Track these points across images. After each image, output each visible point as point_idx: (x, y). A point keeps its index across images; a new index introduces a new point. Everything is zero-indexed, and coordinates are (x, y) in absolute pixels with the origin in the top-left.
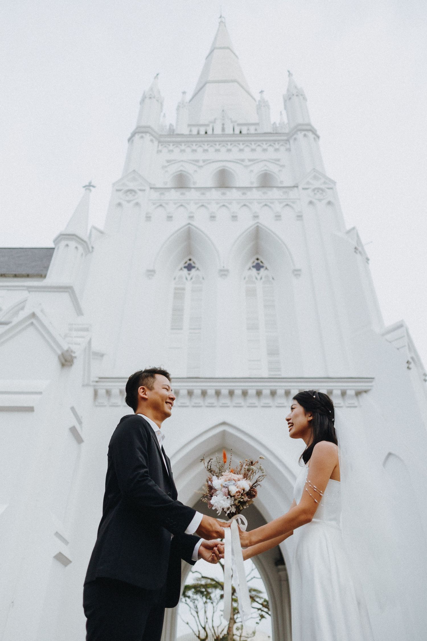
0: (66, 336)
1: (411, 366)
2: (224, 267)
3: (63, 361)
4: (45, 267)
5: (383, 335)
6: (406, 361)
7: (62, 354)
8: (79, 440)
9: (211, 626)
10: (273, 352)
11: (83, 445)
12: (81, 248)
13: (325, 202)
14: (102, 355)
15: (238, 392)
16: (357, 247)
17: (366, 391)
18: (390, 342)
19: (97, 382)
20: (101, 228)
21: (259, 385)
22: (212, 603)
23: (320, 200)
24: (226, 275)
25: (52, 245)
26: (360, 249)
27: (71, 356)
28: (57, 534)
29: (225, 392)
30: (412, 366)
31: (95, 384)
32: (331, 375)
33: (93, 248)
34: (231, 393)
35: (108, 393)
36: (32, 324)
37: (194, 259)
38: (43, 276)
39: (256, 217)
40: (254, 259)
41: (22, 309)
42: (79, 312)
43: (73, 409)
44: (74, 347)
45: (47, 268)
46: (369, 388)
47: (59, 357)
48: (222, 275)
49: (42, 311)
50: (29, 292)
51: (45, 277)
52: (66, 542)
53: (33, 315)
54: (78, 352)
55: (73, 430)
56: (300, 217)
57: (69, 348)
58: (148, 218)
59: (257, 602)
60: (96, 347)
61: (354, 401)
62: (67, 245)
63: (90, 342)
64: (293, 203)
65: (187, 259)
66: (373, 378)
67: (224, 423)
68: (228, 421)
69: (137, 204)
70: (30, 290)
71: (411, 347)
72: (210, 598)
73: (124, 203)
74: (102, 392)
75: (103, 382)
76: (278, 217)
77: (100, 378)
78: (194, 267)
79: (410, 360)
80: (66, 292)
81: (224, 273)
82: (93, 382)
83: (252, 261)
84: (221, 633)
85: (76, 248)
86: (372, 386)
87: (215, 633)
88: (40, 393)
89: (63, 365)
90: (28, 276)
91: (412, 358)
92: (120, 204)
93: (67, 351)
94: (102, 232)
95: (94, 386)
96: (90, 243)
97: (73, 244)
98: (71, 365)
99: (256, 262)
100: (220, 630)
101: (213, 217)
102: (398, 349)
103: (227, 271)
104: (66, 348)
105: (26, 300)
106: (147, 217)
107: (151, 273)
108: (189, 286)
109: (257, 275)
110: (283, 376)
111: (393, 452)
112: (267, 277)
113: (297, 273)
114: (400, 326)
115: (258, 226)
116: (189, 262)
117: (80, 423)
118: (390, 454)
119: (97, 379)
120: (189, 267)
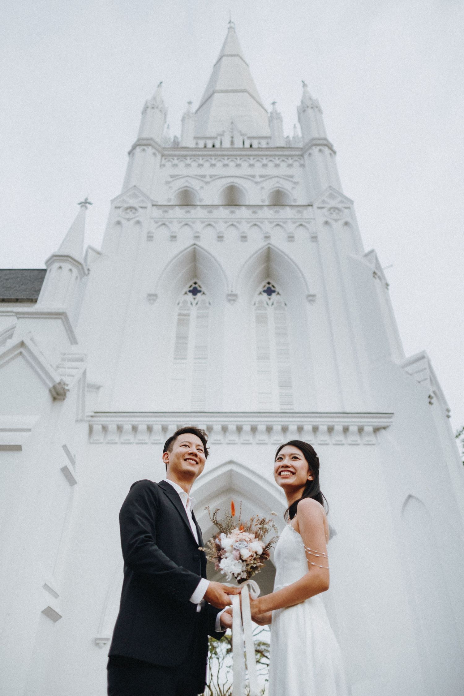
0: (58, 367)
1: (432, 401)
2: (232, 291)
3: (55, 395)
4: (36, 291)
5: (403, 367)
6: (428, 396)
7: (54, 387)
8: (72, 481)
9: (216, 684)
10: (285, 384)
11: (76, 486)
12: (75, 271)
13: (341, 222)
14: (98, 388)
15: (247, 428)
16: (376, 271)
17: (384, 428)
18: (411, 375)
19: (92, 417)
20: (98, 248)
21: (270, 420)
22: (218, 658)
23: (336, 220)
24: (234, 300)
25: (43, 267)
26: (379, 273)
27: (64, 389)
28: (46, 586)
29: (232, 427)
30: (434, 400)
31: (90, 419)
32: (347, 410)
33: (88, 270)
34: (239, 429)
35: (105, 428)
36: (21, 353)
37: (199, 283)
38: (34, 300)
39: (267, 237)
40: (265, 283)
41: (10, 337)
42: (73, 340)
43: (65, 447)
44: (66, 380)
45: (38, 291)
46: (388, 424)
47: (50, 391)
48: (229, 301)
49: (32, 339)
50: (18, 318)
51: (36, 301)
52: (56, 595)
53: (22, 344)
54: (71, 384)
55: (65, 471)
56: (314, 238)
57: (62, 380)
58: (150, 238)
59: (266, 657)
60: (91, 378)
61: (372, 439)
62: (60, 268)
63: (85, 373)
64: (308, 223)
65: (191, 283)
66: (392, 414)
67: (231, 462)
68: (235, 460)
69: (138, 222)
70: (18, 316)
71: (433, 380)
72: (216, 653)
73: (124, 222)
74: (97, 428)
75: (100, 416)
76: (291, 238)
77: (95, 413)
78: (200, 291)
79: (432, 395)
80: (60, 318)
81: (232, 298)
82: (87, 416)
83: (262, 285)
84: (227, 691)
85: (71, 270)
86: (392, 422)
87: (220, 691)
88: (30, 430)
89: (54, 399)
90: (17, 300)
91: (434, 392)
92: (119, 223)
93: (60, 383)
94: (99, 253)
95: (89, 421)
96: (86, 265)
97: (66, 266)
98: (64, 399)
99: (268, 286)
100: (226, 688)
101: (220, 238)
102: (419, 382)
103: (236, 295)
104: (57, 379)
105: (14, 328)
106: (148, 237)
107: (152, 297)
108: (194, 311)
109: (267, 300)
110: (296, 410)
111: (413, 494)
112: (279, 302)
113: (311, 298)
114: (422, 357)
115: (269, 248)
116: (194, 286)
117: (73, 462)
118: (410, 497)
119: (93, 414)
120: (195, 291)
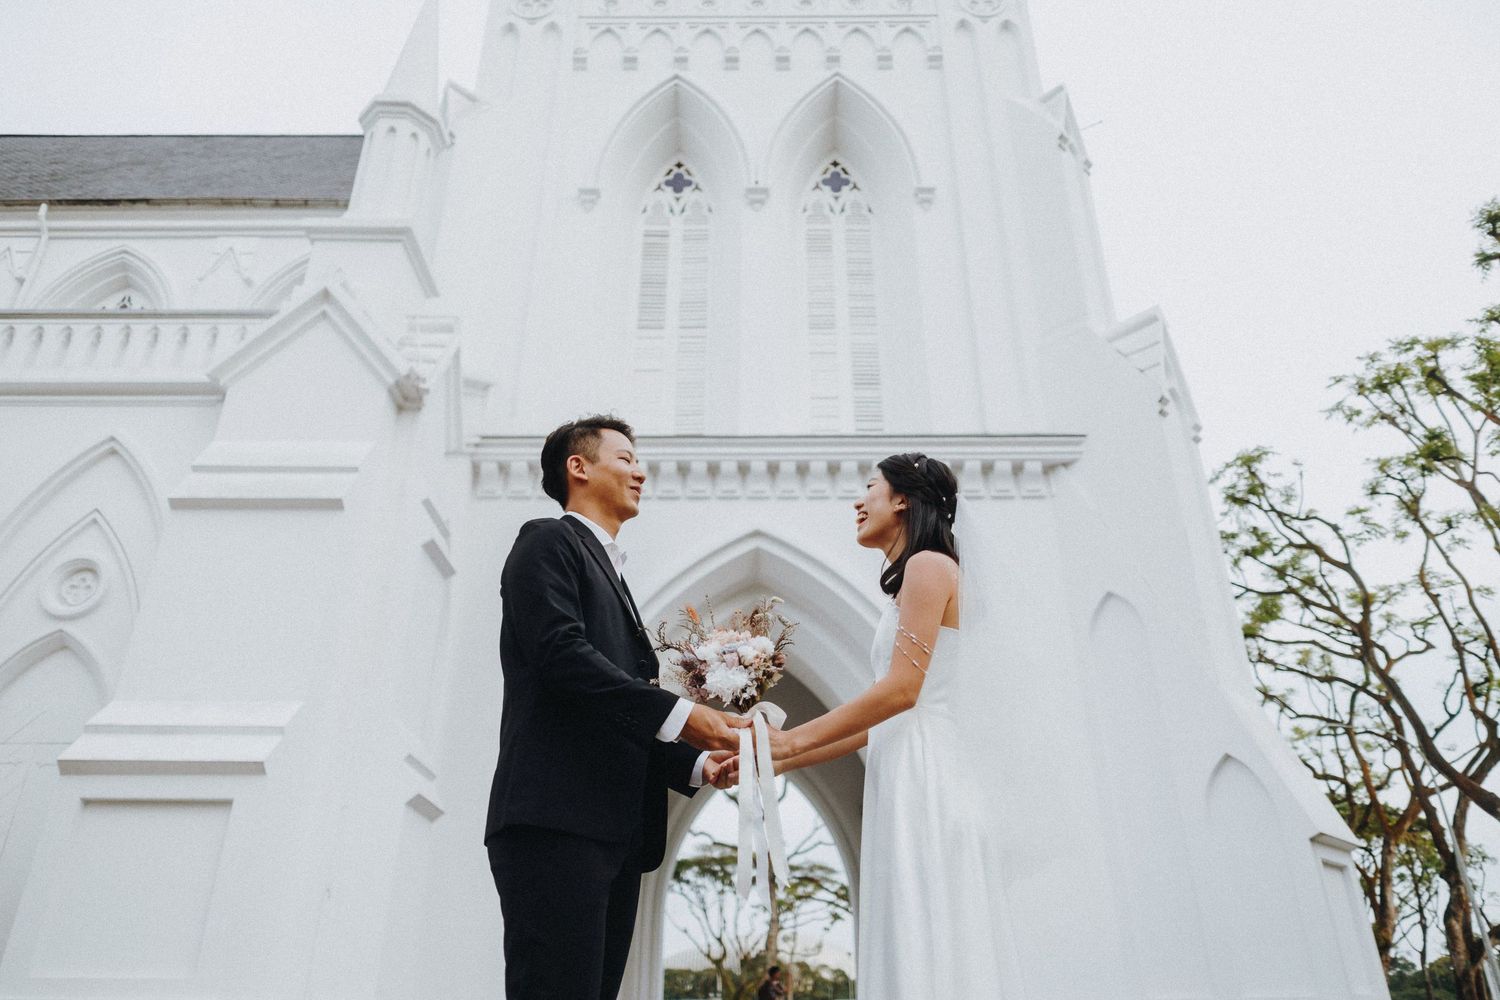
0: (402, 344)
1: (1167, 409)
2: (757, 183)
3: (401, 400)
4: (343, 184)
5: (1111, 340)
6: (1159, 398)
7: (398, 384)
8: (446, 570)
9: (733, 937)
10: (867, 379)
11: (454, 579)
12: (423, 137)
13: (995, 23)
14: (486, 387)
15: (788, 467)
16: (1065, 134)
17: (1066, 465)
18: (1126, 356)
19: (477, 445)
20: (471, 87)
21: (834, 452)
22: (735, 893)
23: (984, 19)
24: (762, 202)
25: (359, 131)
26: (1072, 140)
27: (418, 390)
28: (410, 759)
29: (759, 466)
30: (1170, 408)
31: (472, 450)
32: (992, 431)
33: (452, 135)
34: (773, 470)
35: (504, 469)
36: (324, 314)
37: (688, 165)
38: (341, 203)
39: (833, 60)
40: (826, 163)
41: (300, 280)
42: (430, 289)
43: (427, 503)
44: (422, 369)
45: (348, 184)
46: (1078, 456)
47: (390, 392)
48: (752, 202)
49: (344, 285)
50: (313, 241)
51: (346, 206)
52: (429, 775)
53: (326, 295)
54: (432, 378)
55: (432, 550)
56: (935, 60)
57: (411, 370)
58: (580, 62)
59: (827, 890)
60: (470, 368)
61: (1040, 486)
62: (392, 130)
63: (457, 356)
64: (922, 24)
65: (671, 164)
66: (1084, 436)
67: (757, 534)
68: (765, 527)
69: (553, 27)
70: (313, 236)
71: (1171, 366)
72: (731, 884)
73: (522, 25)
74: (489, 468)
75: (492, 445)
76: (885, 61)
77: (484, 438)
78: (689, 183)
79: (1167, 396)
80: (399, 241)
81: (757, 196)
82: (468, 445)
83: (822, 168)
84: (753, 948)
85: (414, 135)
86: (1080, 453)
87: (741, 948)
88: (355, 470)
89: (400, 409)
90: (306, 203)
91: (1172, 392)
92: (511, 28)
93: (408, 377)
94: (472, 98)
95: (472, 455)
96: (446, 124)
97: (405, 126)
98: (419, 409)
99: (833, 169)
100: (751, 943)
101: (732, 61)
102: (1142, 371)
103: (765, 191)
104: (403, 368)
105: (306, 261)
106: (576, 60)
107: (589, 196)
108: (676, 226)
109: (832, 201)
110: (887, 431)
111: (1117, 591)
112: (856, 205)
113: (925, 196)
114: (1152, 319)
115: (837, 83)
116: (676, 170)
117: (446, 534)
118: (1109, 595)
119: (477, 440)
120: (678, 183)
